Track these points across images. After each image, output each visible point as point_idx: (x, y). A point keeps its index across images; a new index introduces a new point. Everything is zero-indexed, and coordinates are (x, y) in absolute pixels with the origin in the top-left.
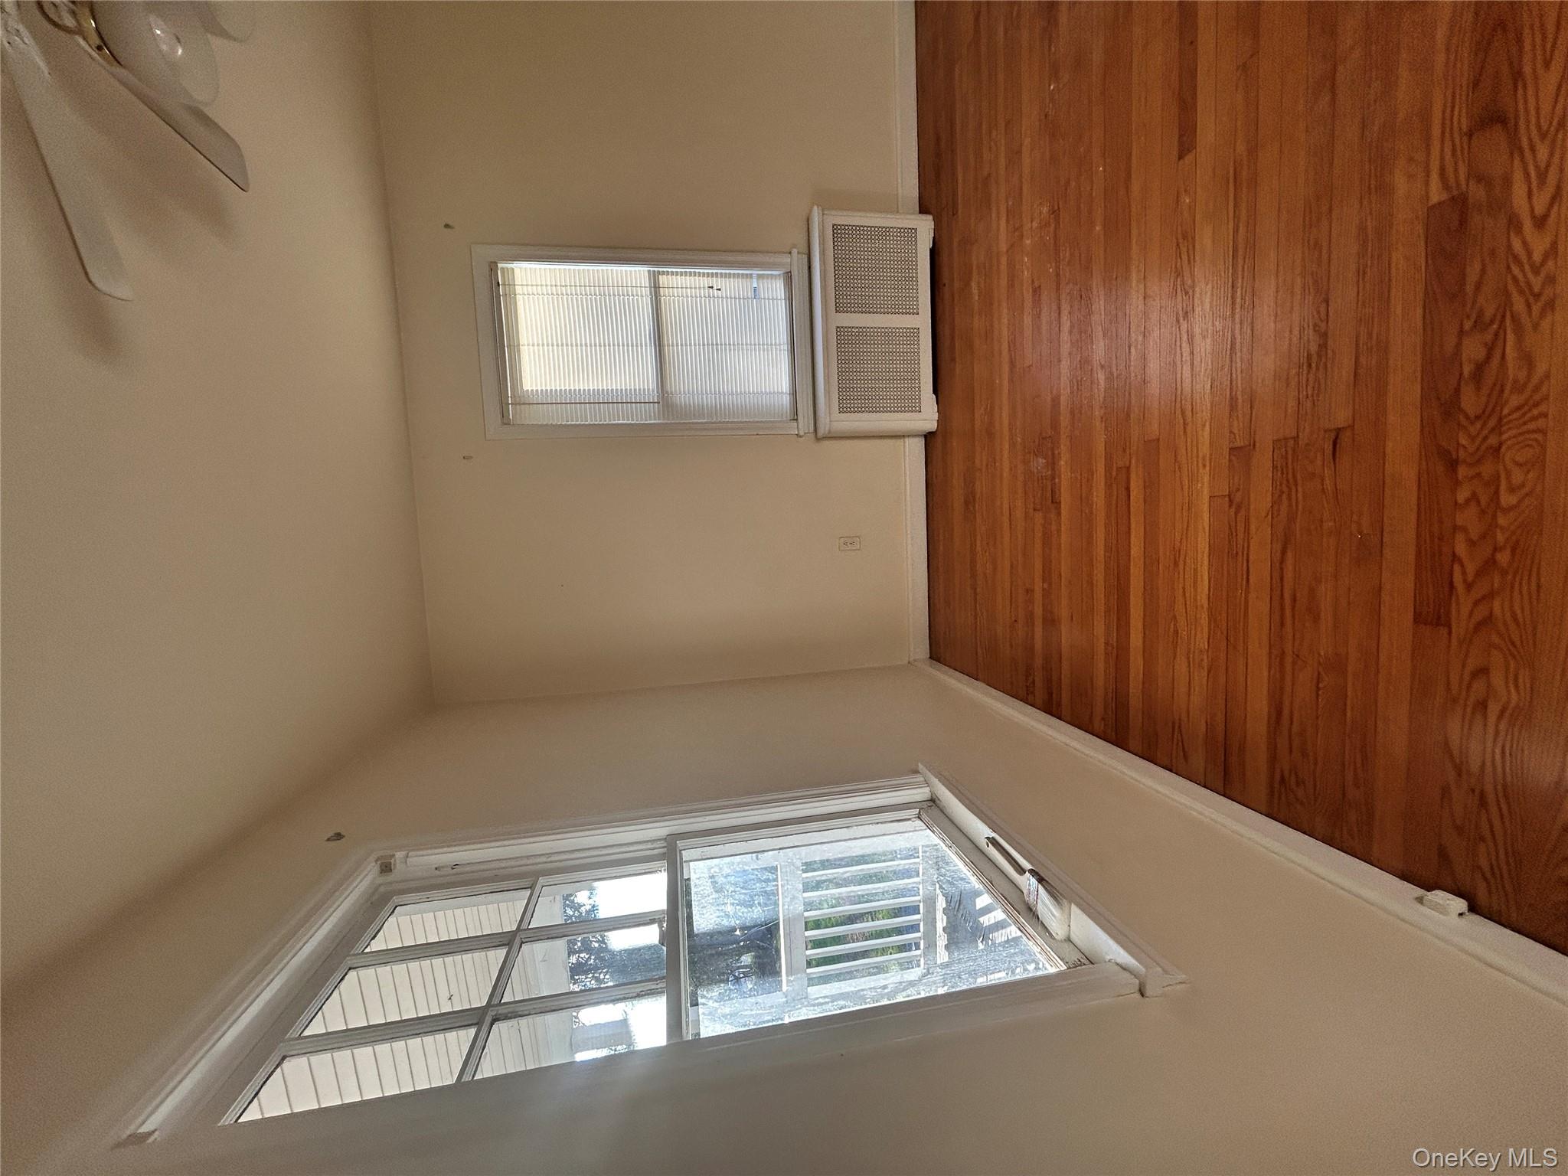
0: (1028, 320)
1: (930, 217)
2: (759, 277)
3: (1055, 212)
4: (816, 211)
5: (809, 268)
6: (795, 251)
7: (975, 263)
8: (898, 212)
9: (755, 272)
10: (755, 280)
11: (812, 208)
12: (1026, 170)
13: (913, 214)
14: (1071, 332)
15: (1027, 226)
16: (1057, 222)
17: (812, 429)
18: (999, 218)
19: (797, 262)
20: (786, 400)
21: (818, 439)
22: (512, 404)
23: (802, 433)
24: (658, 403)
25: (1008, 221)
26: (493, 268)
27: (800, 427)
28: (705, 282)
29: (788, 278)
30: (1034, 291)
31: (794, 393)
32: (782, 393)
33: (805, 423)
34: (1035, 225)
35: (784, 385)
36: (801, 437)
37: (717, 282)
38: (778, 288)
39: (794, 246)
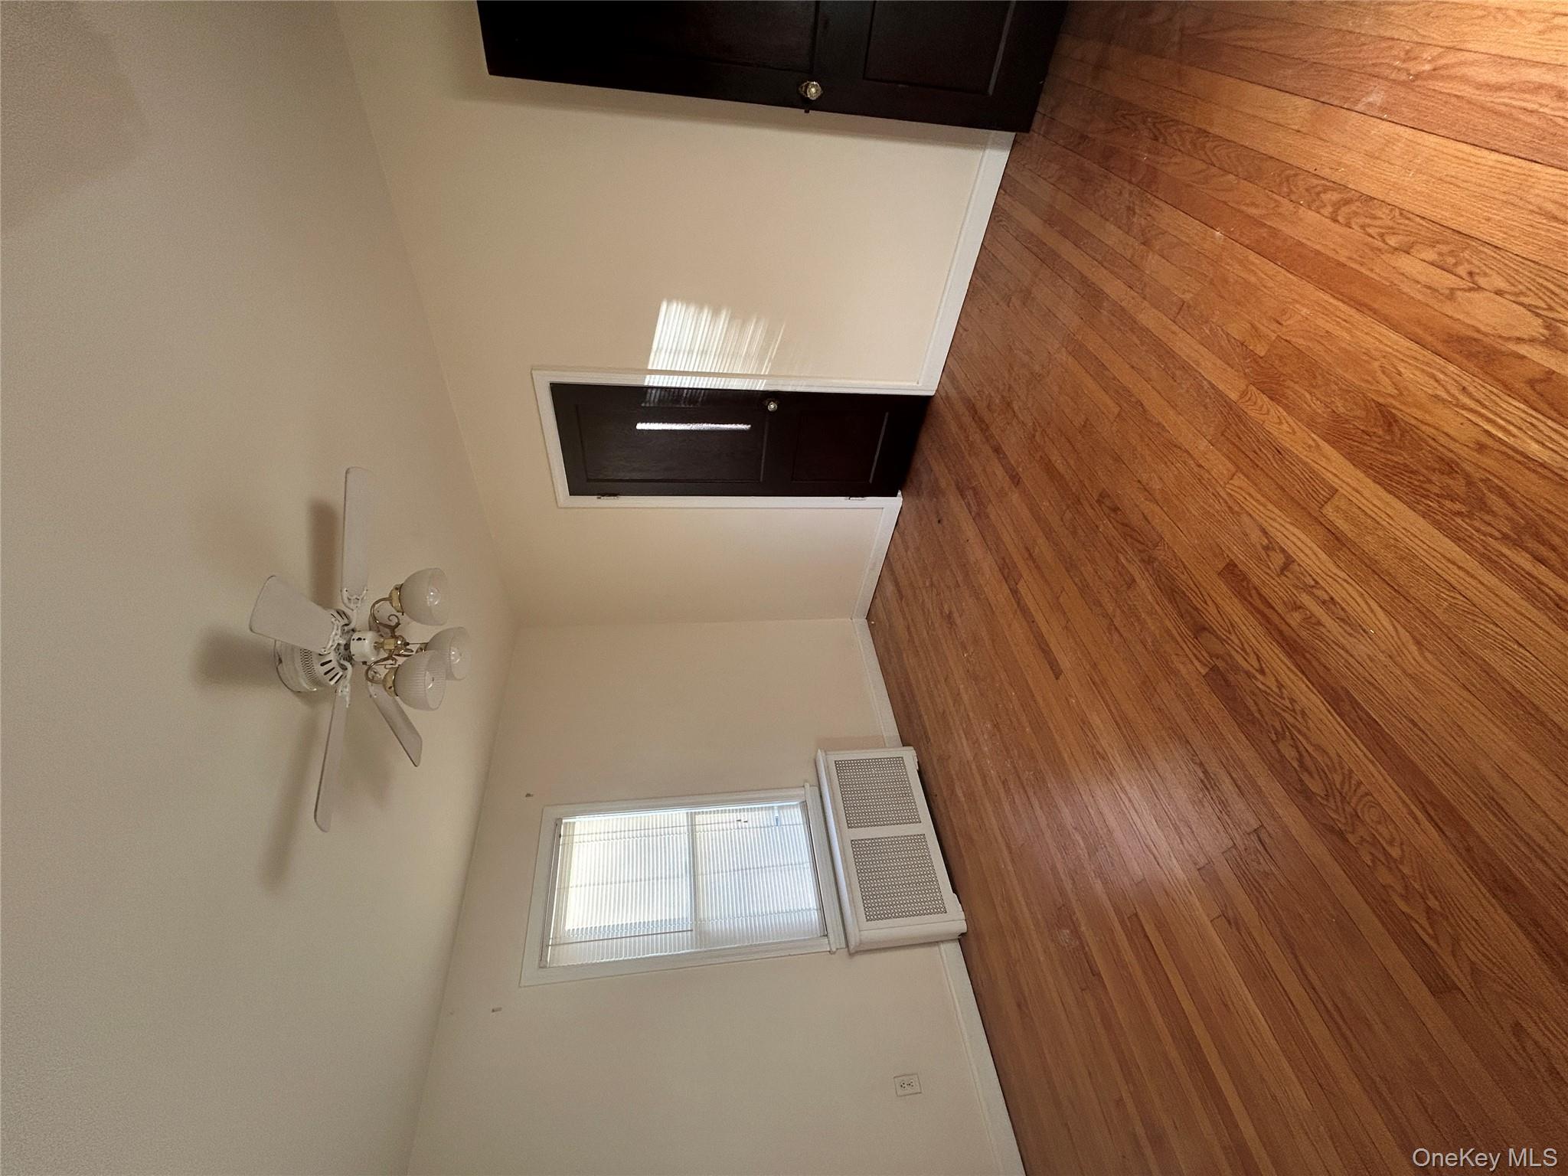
0: (1007, 807)
1: (912, 748)
2: (780, 808)
3: (996, 726)
4: (820, 755)
5: (821, 796)
6: (807, 785)
7: (953, 772)
8: (885, 747)
9: (776, 805)
10: (776, 811)
11: (817, 752)
12: (967, 702)
13: (899, 747)
14: (1041, 808)
15: (981, 739)
16: (999, 730)
17: (844, 945)
18: (960, 738)
19: (810, 793)
20: (815, 916)
21: (851, 955)
22: (552, 945)
23: (834, 950)
24: (691, 930)
25: (967, 739)
26: (558, 823)
27: (831, 942)
28: (734, 816)
29: (804, 806)
30: (1003, 783)
31: (821, 909)
32: (810, 909)
33: (836, 940)
34: (986, 737)
35: (812, 902)
36: (834, 953)
37: (743, 816)
38: (796, 815)
39: (806, 781)
